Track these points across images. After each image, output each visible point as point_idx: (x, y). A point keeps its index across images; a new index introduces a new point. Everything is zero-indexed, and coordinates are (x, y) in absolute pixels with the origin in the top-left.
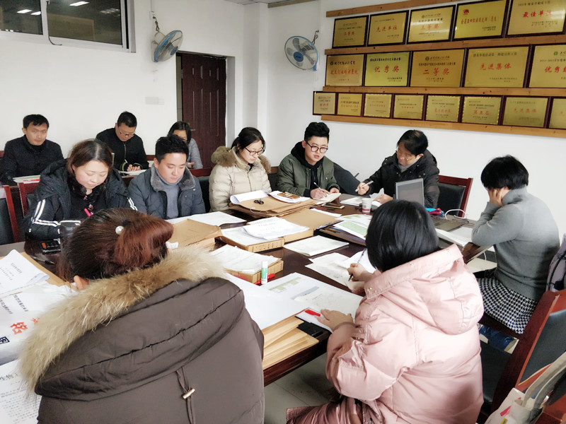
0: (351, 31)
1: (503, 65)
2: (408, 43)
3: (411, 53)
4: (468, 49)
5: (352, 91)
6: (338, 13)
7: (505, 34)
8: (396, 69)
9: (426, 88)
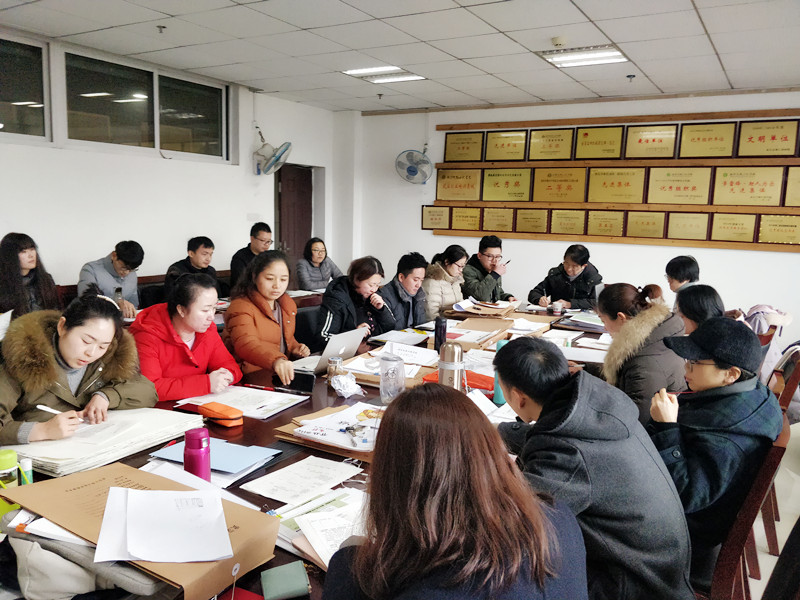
0: (466, 145)
1: (622, 184)
2: (529, 160)
3: (533, 170)
4: (590, 168)
5: (468, 205)
6: (451, 127)
7: (623, 156)
8: (517, 184)
9: (550, 203)
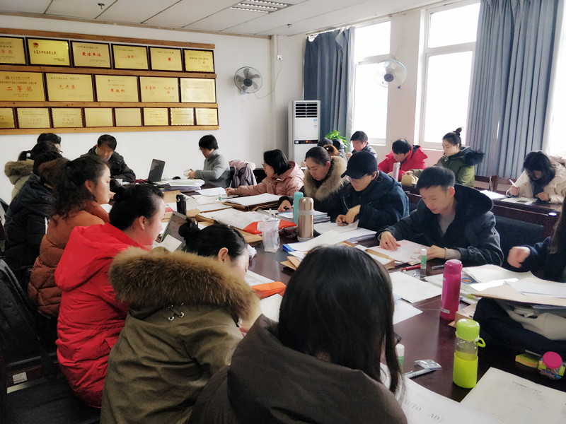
4: (45, 73)
7: (73, 65)
9: (14, 102)
